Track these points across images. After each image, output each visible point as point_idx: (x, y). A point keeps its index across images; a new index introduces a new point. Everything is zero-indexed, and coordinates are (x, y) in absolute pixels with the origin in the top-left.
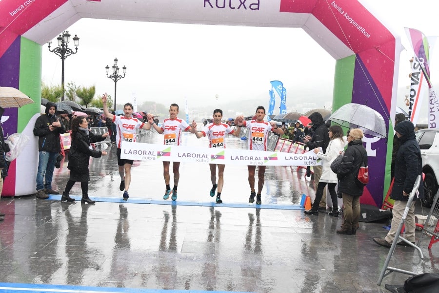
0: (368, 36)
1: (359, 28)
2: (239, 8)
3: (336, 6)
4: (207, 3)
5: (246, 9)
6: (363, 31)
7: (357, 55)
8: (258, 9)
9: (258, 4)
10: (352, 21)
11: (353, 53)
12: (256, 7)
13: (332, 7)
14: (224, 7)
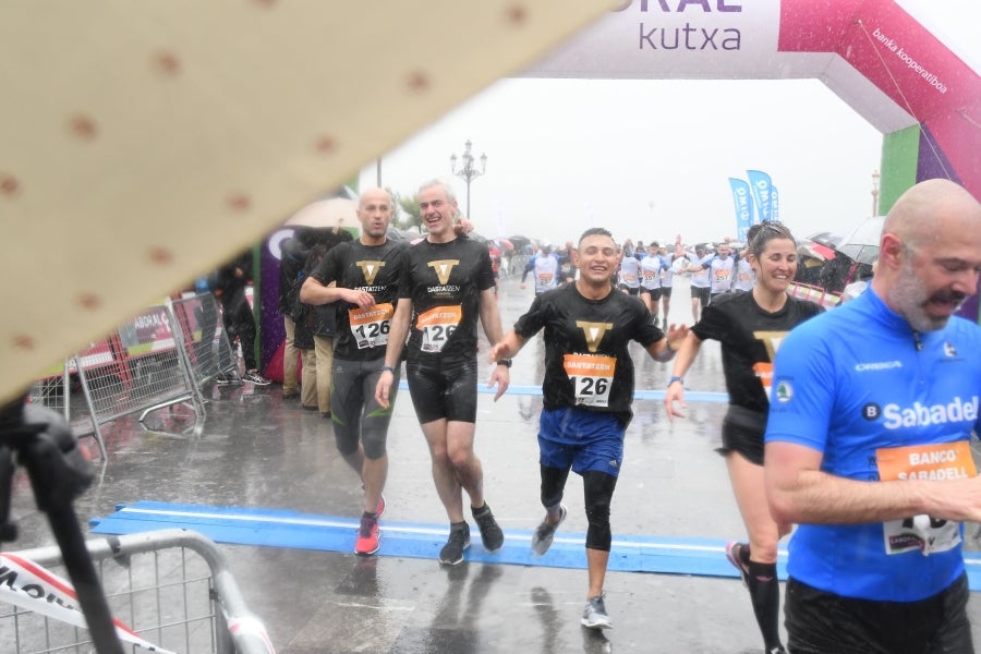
0: (943, 90)
1: (926, 75)
2: (703, 48)
3: (882, 38)
4: (645, 41)
5: (715, 47)
6: (933, 80)
7: (922, 123)
8: (738, 47)
9: (738, 40)
10: (912, 64)
11: (915, 121)
12: (735, 44)
13: (875, 39)
14: (677, 46)
